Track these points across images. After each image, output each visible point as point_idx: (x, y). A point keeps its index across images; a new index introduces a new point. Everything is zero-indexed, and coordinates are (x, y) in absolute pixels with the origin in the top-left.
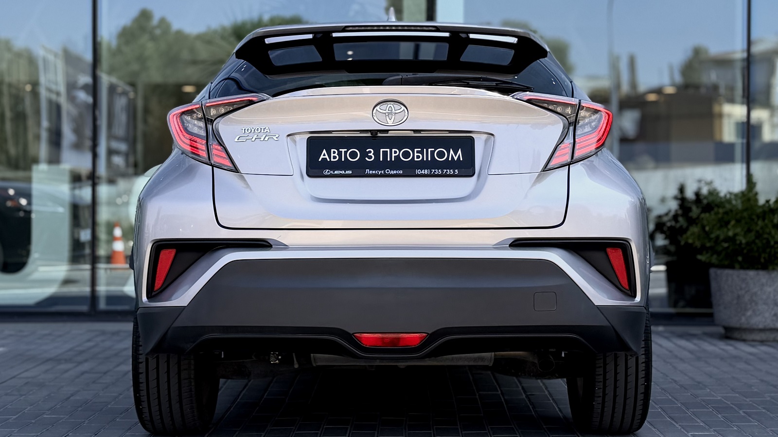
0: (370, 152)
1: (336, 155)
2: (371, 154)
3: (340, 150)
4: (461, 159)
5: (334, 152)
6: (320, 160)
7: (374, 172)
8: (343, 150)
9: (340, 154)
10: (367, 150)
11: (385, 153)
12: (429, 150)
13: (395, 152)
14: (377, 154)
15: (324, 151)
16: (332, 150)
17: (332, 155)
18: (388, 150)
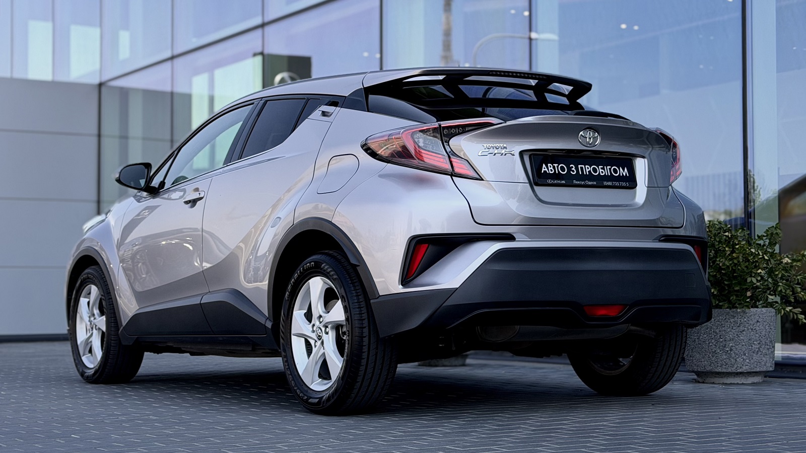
0: (572, 167)
1: (552, 168)
2: (573, 169)
3: (554, 165)
4: (628, 175)
5: (550, 167)
6: (542, 172)
7: (579, 182)
8: (556, 165)
9: (554, 167)
10: (571, 166)
11: (582, 168)
12: (608, 167)
13: (588, 168)
14: (577, 169)
15: (544, 165)
16: (549, 165)
17: (550, 168)
18: (583, 166)
